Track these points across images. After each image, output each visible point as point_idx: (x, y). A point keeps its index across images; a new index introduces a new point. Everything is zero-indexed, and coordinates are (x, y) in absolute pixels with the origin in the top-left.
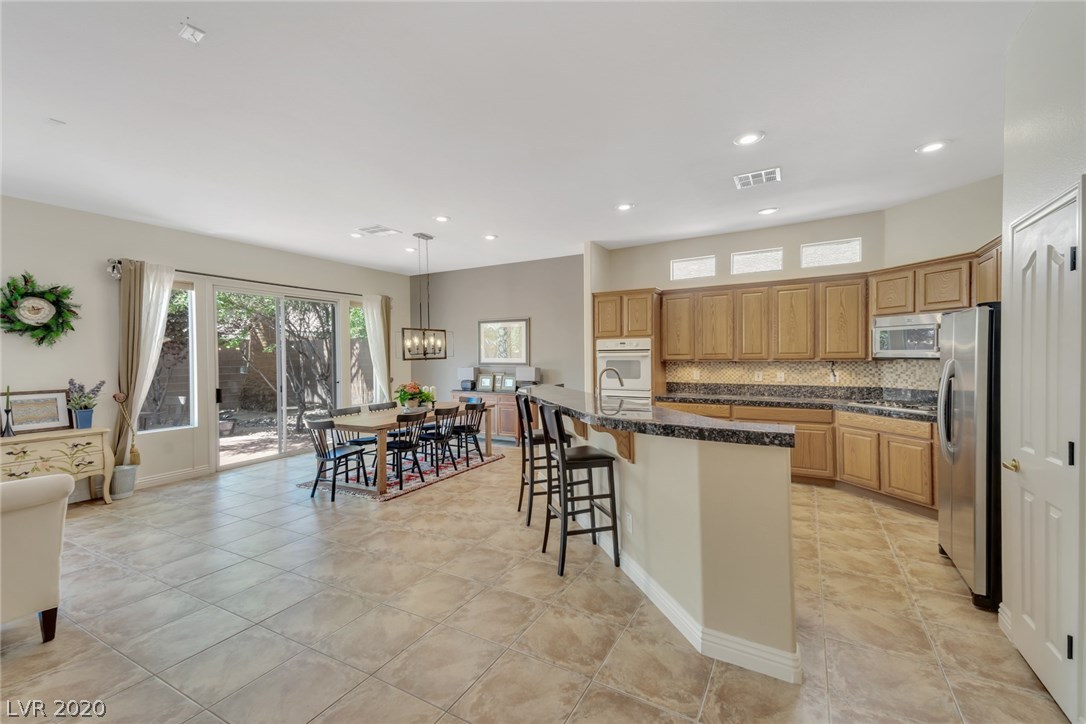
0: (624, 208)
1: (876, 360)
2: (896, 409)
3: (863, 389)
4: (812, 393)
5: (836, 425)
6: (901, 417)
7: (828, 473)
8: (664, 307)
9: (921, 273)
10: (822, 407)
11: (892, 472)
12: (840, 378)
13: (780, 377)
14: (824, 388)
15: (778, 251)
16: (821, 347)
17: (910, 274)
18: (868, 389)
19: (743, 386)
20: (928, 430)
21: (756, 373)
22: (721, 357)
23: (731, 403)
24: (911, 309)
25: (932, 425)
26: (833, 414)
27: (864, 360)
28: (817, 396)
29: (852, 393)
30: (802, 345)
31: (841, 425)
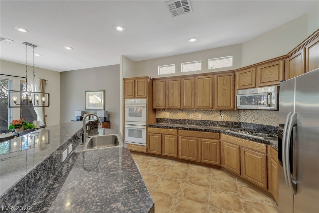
0: (120, 29)
1: (238, 110)
2: (248, 135)
3: (233, 122)
4: (212, 124)
5: (221, 140)
6: (250, 140)
7: (217, 163)
8: (154, 85)
9: (259, 69)
10: (215, 131)
11: (247, 167)
12: (223, 118)
13: (200, 116)
14: (217, 122)
15: (199, 62)
16: (215, 104)
17: (254, 69)
18: (235, 123)
19: (186, 120)
20: (265, 148)
21: (191, 115)
22: (176, 107)
23: (178, 128)
24: (254, 86)
25: (267, 145)
26: (220, 135)
27: (233, 110)
28: (214, 125)
29: (229, 124)
30: (208, 103)
31: (223, 141)
